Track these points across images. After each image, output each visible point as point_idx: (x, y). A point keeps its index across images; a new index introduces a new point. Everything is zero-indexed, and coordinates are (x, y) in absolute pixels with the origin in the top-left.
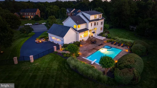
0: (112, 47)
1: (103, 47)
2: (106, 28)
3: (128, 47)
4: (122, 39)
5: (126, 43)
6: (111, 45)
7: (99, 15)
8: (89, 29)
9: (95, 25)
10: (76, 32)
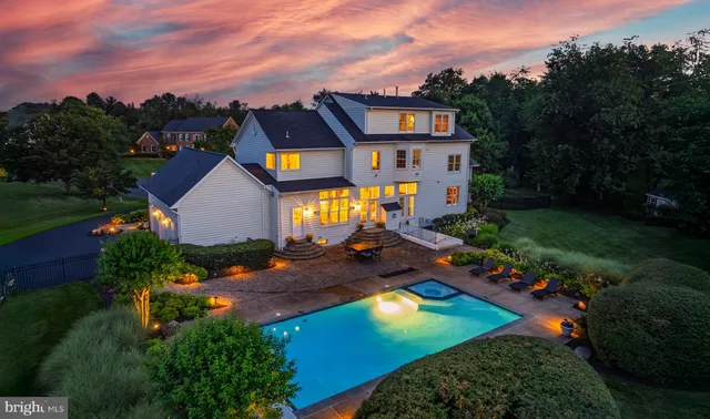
0: (461, 292)
1: (406, 288)
2: (482, 190)
3: (581, 304)
4: (552, 251)
5: (571, 276)
6: (467, 278)
7: (431, 112)
8: (354, 181)
9: (401, 164)
10: (269, 187)
